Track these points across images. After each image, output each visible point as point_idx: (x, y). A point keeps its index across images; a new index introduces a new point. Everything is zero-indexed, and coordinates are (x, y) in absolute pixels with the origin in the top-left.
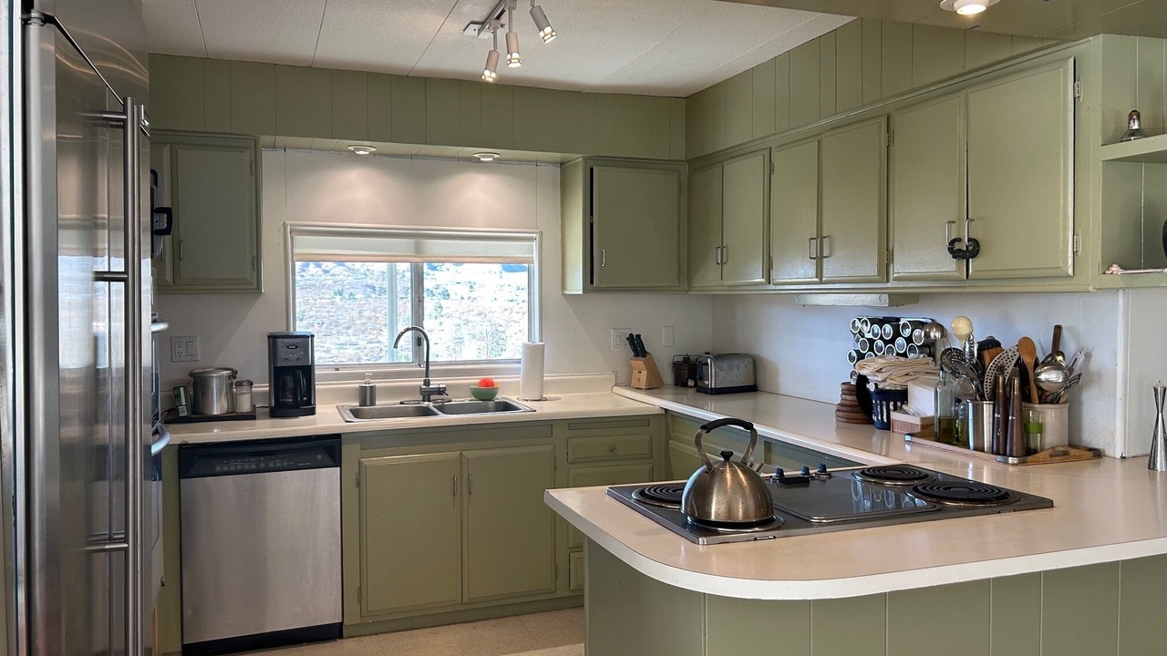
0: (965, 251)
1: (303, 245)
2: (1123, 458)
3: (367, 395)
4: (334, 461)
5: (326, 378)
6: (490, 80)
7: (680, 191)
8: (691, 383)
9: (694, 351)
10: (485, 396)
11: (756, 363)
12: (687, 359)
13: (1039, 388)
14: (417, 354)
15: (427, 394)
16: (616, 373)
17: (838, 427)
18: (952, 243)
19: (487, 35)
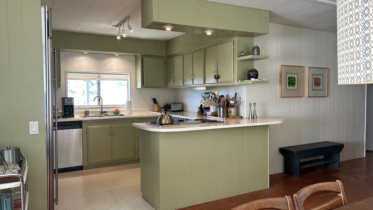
0: (217, 77)
1: (69, 75)
2: (246, 118)
3: (87, 113)
4: (81, 127)
5: (77, 109)
6: (119, 39)
7: (165, 63)
8: (168, 110)
9: (169, 102)
10: (117, 113)
11: (183, 105)
12: (167, 104)
13: (231, 105)
14: (99, 103)
15: (102, 113)
16: (150, 108)
17: (197, 116)
18: (215, 76)
19: (117, 28)
